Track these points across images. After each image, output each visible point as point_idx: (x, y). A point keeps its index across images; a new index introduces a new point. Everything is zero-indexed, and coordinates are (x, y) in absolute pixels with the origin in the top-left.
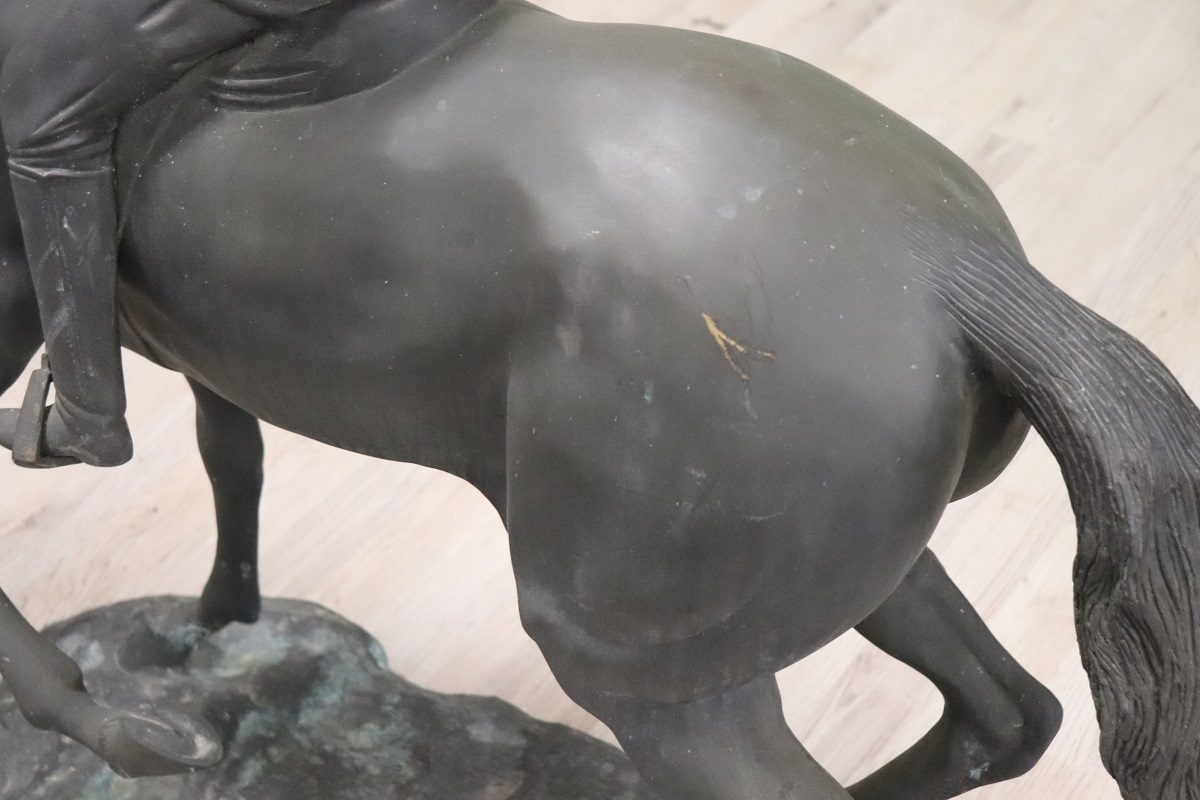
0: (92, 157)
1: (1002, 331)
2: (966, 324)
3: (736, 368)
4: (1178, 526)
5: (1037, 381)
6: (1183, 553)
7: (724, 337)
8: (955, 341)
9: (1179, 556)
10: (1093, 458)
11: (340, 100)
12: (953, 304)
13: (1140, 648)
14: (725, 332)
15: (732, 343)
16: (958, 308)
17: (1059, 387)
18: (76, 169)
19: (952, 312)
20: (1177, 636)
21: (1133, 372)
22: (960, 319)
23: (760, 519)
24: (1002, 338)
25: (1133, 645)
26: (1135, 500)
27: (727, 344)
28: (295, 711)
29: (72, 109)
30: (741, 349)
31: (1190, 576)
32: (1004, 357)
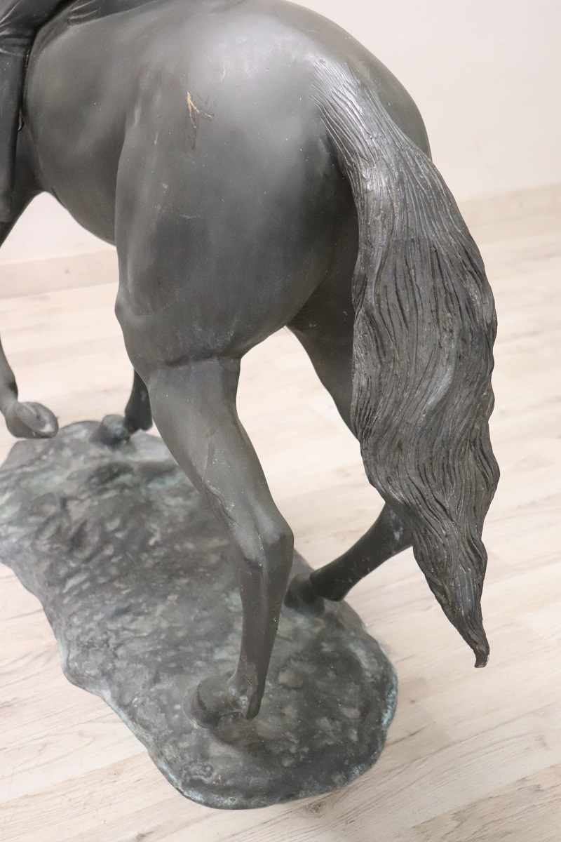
0: (14, 45)
1: (343, 130)
2: (329, 127)
3: (192, 122)
4: (414, 268)
5: (353, 160)
6: (416, 289)
7: (192, 105)
8: (322, 137)
9: (413, 290)
10: (366, 206)
11: (110, 16)
12: (325, 113)
13: (374, 342)
14: (194, 102)
15: (195, 108)
16: (326, 116)
17: (362, 164)
18: (5, 50)
19: (323, 119)
20: (402, 342)
21: (413, 170)
22: (326, 123)
23: (188, 217)
24: (342, 134)
25: (371, 339)
26: (382, 235)
27: (193, 109)
28: (149, 480)
29: (7, 16)
30: (198, 111)
31: (420, 308)
32: (342, 147)
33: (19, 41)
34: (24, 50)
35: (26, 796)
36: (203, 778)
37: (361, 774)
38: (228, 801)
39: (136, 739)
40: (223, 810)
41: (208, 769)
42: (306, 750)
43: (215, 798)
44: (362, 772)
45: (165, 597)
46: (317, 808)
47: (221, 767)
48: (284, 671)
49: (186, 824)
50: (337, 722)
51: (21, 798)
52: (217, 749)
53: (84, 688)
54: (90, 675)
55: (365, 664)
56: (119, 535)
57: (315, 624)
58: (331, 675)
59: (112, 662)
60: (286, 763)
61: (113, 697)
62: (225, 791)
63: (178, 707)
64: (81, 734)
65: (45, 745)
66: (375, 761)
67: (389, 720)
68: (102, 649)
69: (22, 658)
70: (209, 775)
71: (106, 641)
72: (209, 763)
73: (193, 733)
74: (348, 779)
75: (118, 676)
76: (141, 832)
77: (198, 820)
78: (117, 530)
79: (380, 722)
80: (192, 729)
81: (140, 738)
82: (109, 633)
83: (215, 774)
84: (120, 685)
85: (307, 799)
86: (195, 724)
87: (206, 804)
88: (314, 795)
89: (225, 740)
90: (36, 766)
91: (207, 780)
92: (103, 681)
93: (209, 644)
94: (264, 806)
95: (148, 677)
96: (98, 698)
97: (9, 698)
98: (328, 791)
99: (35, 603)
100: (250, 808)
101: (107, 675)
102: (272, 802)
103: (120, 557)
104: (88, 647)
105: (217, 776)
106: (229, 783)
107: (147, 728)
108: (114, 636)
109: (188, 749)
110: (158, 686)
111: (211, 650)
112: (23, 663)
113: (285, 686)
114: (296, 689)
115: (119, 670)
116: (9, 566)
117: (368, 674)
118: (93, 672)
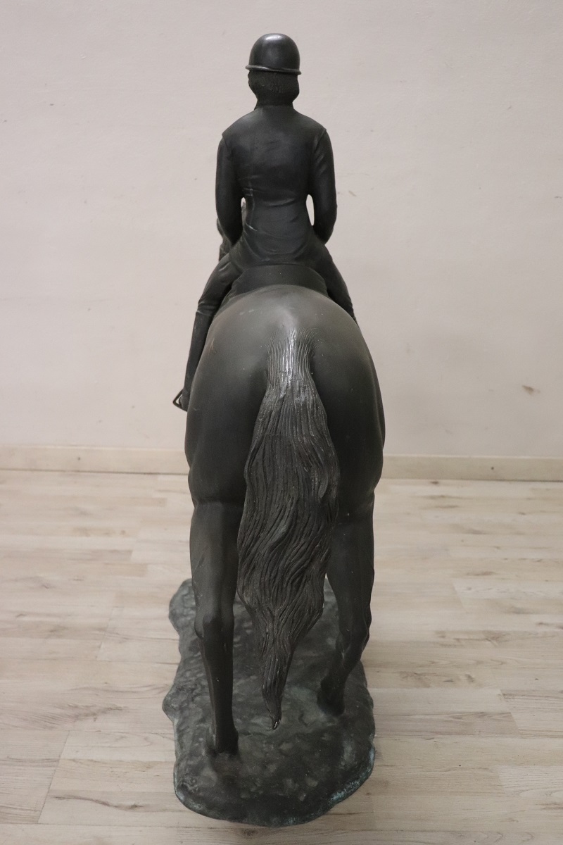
12: (270, 355)
24: (270, 368)
33: (208, 307)
34: (211, 312)
35: (92, 760)
36: (188, 786)
37: (293, 824)
38: (197, 807)
39: (174, 753)
40: (192, 812)
41: (194, 781)
42: (261, 792)
43: (190, 801)
44: (296, 823)
45: (249, 676)
46: (249, 833)
47: (202, 783)
48: (287, 742)
49: (165, 810)
50: (297, 785)
51: (89, 760)
52: (208, 772)
53: (167, 714)
54: (173, 707)
55: (346, 756)
56: (248, 632)
57: (331, 721)
58: (317, 755)
59: (188, 704)
60: (243, 796)
61: (177, 724)
62: (197, 799)
63: (201, 739)
64: (146, 739)
65: (122, 737)
66: (309, 820)
67: (339, 798)
68: (187, 694)
69: (146, 686)
70: (192, 786)
71: (193, 690)
72: (197, 778)
73: (200, 758)
74: (282, 823)
75: (187, 713)
76: (137, 804)
77: (173, 811)
78: (248, 628)
79: (330, 796)
80: (200, 755)
81: (176, 753)
82: (198, 686)
83: (196, 786)
84: (184, 718)
85: (247, 825)
86: (203, 753)
87: (184, 804)
88: (253, 824)
89: (216, 769)
90: (109, 747)
91: (190, 788)
92: (178, 713)
93: (253, 712)
94: (218, 818)
95: (200, 717)
96: (171, 722)
97: (122, 706)
98: (264, 826)
99: (177, 658)
100: (209, 816)
101: (181, 709)
102: (224, 819)
103: (241, 645)
104: (180, 690)
105: (196, 788)
106: (201, 794)
107: (182, 748)
108: (200, 689)
109: (190, 766)
110: (202, 725)
111: (252, 716)
112: (146, 689)
113: (281, 752)
114: (286, 755)
115: (190, 709)
116: (179, 634)
117: (343, 764)
118: (175, 706)
